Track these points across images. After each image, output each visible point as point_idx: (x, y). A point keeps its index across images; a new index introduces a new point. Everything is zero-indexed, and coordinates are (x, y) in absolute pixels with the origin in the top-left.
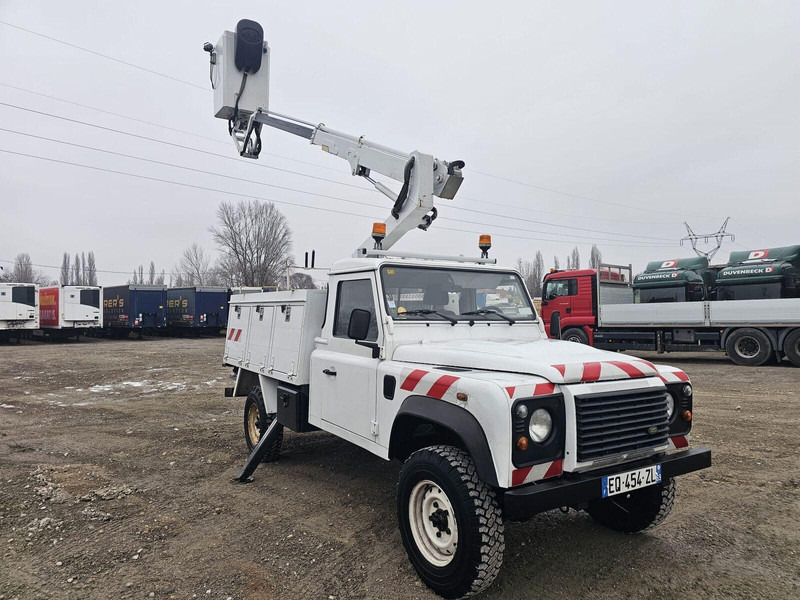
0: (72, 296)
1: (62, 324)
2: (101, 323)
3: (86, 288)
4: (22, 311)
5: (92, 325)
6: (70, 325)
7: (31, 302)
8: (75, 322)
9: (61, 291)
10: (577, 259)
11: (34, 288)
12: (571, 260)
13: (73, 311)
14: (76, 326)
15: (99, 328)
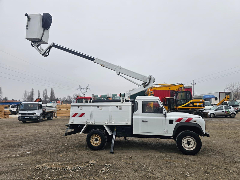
10: (46, 92)
12: (44, 92)
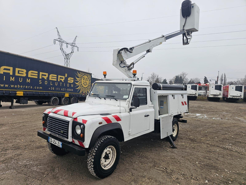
0: (233, 88)
1: (229, 97)
2: (242, 97)
3: (237, 85)
4: (217, 92)
5: (239, 98)
6: (232, 97)
7: (220, 90)
8: (233, 96)
9: (229, 86)
11: (221, 85)
13: (233, 93)
14: (234, 98)
15: (242, 99)
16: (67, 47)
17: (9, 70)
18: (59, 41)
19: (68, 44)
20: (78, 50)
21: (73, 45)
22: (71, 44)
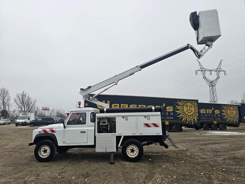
16: (211, 74)
17: (117, 106)
18: (201, 71)
19: (211, 71)
20: (225, 74)
21: (218, 71)
22: (215, 70)
